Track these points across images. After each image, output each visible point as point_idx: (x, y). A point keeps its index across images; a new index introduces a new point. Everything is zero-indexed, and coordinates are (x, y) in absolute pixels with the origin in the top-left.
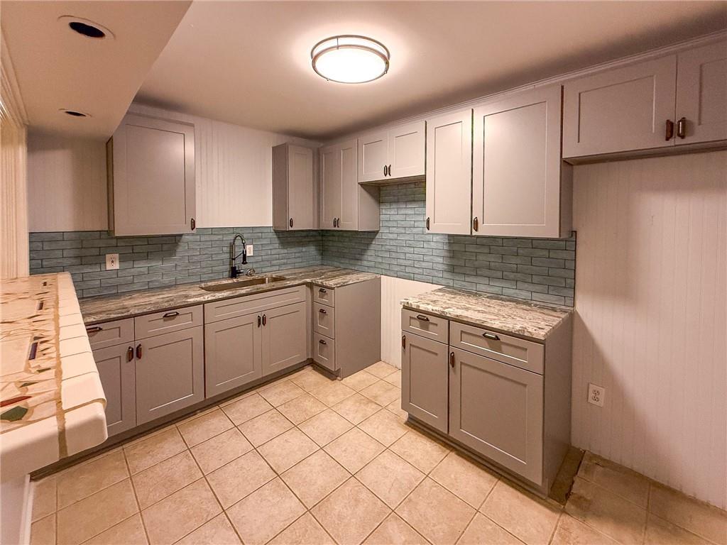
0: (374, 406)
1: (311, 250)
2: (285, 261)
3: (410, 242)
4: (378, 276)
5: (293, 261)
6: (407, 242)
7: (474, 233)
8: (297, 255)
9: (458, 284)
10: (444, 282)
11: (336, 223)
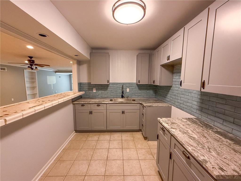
0: (152, 157)
1: (151, 92)
2: (140, 94)
3: (183, 92)
4: (171, 106)
5: (144, 95)
6: (182, 92)
7: (202, 90)
8: (145, 93)
9: (204, 118)
10: (196, 115)
11: (154, 82)
